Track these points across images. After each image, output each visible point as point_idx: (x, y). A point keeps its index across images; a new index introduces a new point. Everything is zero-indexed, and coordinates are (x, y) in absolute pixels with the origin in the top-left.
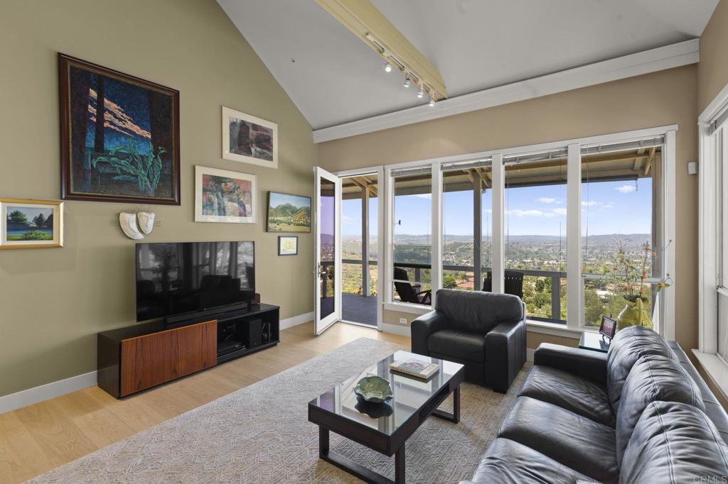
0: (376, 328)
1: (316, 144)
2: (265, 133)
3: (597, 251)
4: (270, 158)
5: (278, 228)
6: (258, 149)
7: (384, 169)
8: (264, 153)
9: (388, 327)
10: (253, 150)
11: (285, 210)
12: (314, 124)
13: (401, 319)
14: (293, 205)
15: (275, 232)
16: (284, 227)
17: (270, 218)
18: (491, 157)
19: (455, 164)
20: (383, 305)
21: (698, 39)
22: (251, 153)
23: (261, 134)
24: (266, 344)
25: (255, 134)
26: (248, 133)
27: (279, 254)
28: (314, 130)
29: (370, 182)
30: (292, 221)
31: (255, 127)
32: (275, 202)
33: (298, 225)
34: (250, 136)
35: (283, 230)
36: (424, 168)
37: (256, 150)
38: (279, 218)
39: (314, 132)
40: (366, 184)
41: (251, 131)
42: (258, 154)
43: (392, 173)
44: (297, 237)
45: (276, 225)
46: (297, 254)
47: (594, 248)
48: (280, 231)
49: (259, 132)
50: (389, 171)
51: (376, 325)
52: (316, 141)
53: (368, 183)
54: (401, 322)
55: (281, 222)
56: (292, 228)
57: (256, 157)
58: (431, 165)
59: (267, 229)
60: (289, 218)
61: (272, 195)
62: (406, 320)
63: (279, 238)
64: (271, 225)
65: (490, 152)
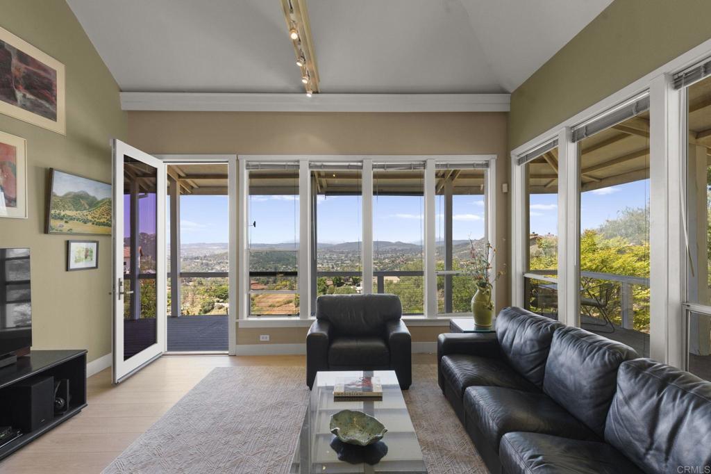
0: (227, 352)
1: (124, 111)
2: (42, 73)
3: (350, 255)
4: (53, 116)
5: (66, 227)
6: (28, 96)
7: (238, 160)
8: (40, 106)
9: (245, 348)
10: (19, 95)
11: (77, 200)
12: (122, 82)
13: (261, 336)
14: (91, 193)
15: (61, 233)
16: (77, 227)
17: (52, 212)
18: (361, 161)
19: (324, 164)
20: (237, 323)
21: (510, 95)
22: (16, 100)
23: (35, 73)
24: (62, 415)
25: (23, 70)
26: (10, 64)
27: (67, 268)
28: (121, 91)
29: (182, 175)
30: (89, 217)
31: (23, 57)
32: (63, 186)
33: (99, 224)
34: (13, 69)
35: (74, 231)
36: (289, 164)
37: (24, 96)
38: (68, 213)
39: (121, 94)
40: (177, 177)
41: (15, 61)
42: (28, 104)
43: (247, 165)
44: (97, 243)
45: (62, 223)
46: (97, 267)
47: (348, 253)
48: (70, 232)
49: (30, 68)
50: (243, 163)
51: (227, 349)
52: (125, 107)
53: (180, 177)
54: (261, 339)
55: (72, 219)
56: (89, 228)
57: (24, 107)
58: (298, 161)
59: (46, 229)
60: (85, 212)
61: (56, 175)
62: (268, 336)
63: (68, 244)
64: (53, 223)
65: (361, 156)
